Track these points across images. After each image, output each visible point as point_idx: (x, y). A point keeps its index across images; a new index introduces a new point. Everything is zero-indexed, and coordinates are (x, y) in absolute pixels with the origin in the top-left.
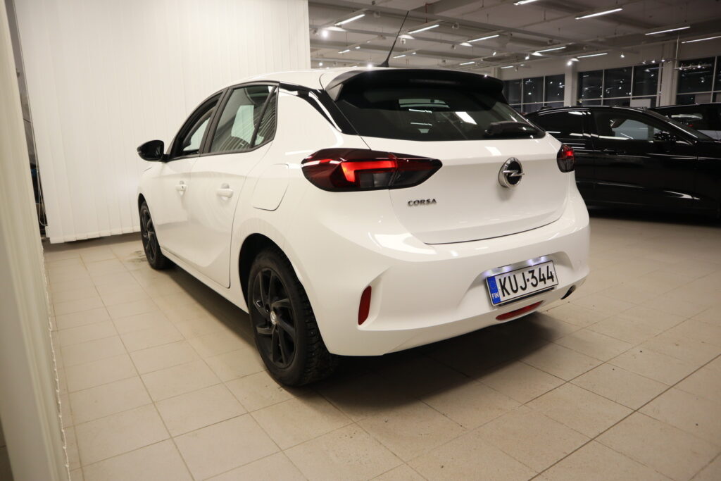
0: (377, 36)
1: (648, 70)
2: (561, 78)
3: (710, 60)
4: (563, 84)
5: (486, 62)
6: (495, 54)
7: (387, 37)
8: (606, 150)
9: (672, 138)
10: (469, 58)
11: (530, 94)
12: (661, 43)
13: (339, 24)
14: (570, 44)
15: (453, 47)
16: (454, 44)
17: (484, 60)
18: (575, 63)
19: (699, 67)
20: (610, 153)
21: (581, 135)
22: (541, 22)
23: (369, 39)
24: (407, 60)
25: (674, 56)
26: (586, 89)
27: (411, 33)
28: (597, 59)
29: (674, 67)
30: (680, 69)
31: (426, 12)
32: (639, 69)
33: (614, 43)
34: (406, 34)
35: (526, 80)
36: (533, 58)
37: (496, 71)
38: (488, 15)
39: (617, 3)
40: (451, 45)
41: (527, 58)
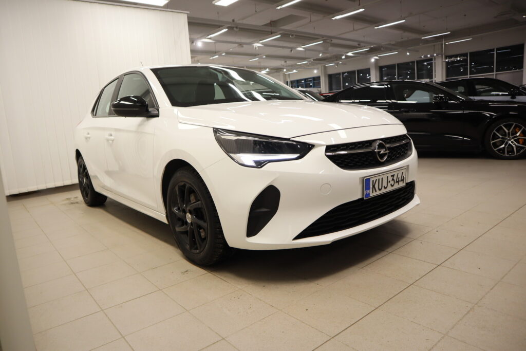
0: (237, 45)
1: (425, 64)
2: (368, 71)
3: (465, 55)
4: (370, 75)
5: (315, 61)
6: (321, 55)
7: (244, 46)
8: (402, 110)
9: (445, 99)
10: (303, 59)
11: (347, 84)
12: (433, 44)
13: (209, 37)
14: (372, 46)
15: (291, 51)
16: (292, 49)
17: (314, 60)
18: (376, 59)
19: (459, 59)
20: (406, 112)
21: (384, 101)
22: (351, 31)
23: (232, 48)
24: (259, 62)
25: (442, 51)
26: (385, 78)
27: (261, 42)
28: (391, 56)
29: (442, 59)
30: (447, 60)
31: (271, 26)
32: (420, 62)
33: (401, 45)
34: (258, 43)
35: (343, 73)
36: (347, 57)
37: (323, 68)
38: (314, 28)
39: (401, 16)
40: (290, 50)
41: (343, 57)
